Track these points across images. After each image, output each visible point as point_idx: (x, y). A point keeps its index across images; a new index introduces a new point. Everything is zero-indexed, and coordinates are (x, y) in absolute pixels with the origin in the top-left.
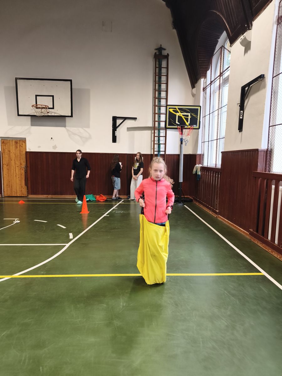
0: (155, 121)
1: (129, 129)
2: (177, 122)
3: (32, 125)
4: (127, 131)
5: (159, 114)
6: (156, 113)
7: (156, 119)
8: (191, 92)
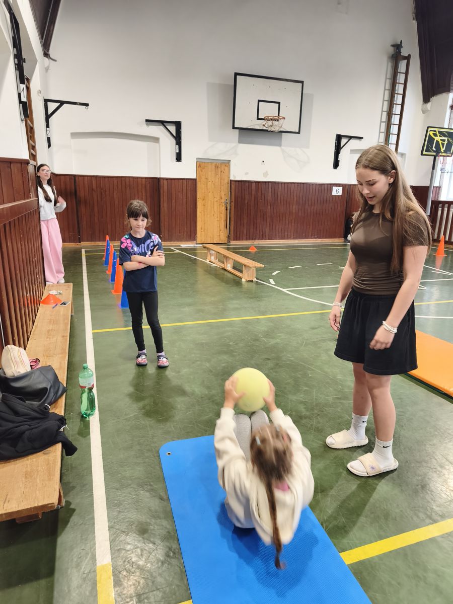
1: (352, 151)
2: (434, 149)
4: (350, 154)
8: (422, 107)
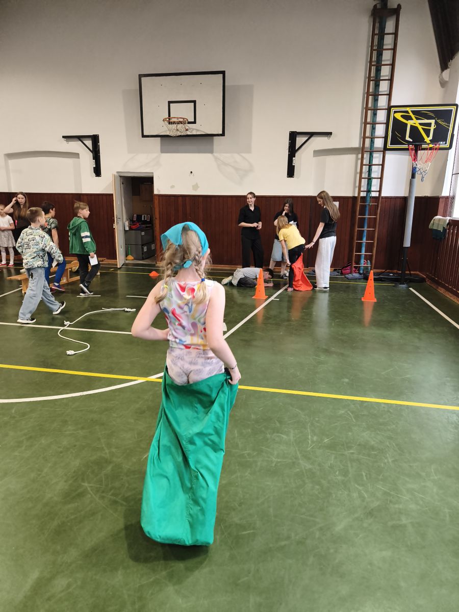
0: (364, 138)
1: (318, 153)
2: (407, 138)
3: (163, 151)
4: (314, 157)
5: (374, 124)
6: (368, 123)
7: (368, 134)
8: (439, 77)
